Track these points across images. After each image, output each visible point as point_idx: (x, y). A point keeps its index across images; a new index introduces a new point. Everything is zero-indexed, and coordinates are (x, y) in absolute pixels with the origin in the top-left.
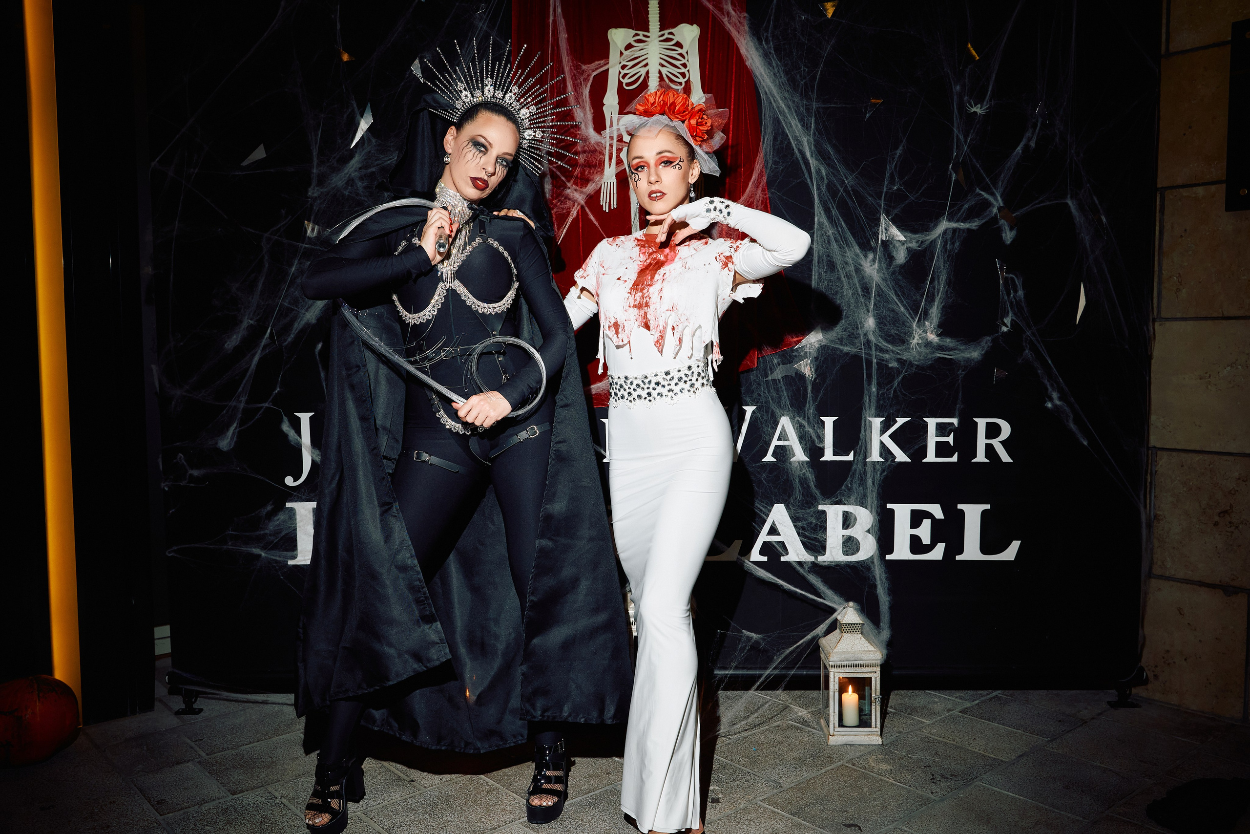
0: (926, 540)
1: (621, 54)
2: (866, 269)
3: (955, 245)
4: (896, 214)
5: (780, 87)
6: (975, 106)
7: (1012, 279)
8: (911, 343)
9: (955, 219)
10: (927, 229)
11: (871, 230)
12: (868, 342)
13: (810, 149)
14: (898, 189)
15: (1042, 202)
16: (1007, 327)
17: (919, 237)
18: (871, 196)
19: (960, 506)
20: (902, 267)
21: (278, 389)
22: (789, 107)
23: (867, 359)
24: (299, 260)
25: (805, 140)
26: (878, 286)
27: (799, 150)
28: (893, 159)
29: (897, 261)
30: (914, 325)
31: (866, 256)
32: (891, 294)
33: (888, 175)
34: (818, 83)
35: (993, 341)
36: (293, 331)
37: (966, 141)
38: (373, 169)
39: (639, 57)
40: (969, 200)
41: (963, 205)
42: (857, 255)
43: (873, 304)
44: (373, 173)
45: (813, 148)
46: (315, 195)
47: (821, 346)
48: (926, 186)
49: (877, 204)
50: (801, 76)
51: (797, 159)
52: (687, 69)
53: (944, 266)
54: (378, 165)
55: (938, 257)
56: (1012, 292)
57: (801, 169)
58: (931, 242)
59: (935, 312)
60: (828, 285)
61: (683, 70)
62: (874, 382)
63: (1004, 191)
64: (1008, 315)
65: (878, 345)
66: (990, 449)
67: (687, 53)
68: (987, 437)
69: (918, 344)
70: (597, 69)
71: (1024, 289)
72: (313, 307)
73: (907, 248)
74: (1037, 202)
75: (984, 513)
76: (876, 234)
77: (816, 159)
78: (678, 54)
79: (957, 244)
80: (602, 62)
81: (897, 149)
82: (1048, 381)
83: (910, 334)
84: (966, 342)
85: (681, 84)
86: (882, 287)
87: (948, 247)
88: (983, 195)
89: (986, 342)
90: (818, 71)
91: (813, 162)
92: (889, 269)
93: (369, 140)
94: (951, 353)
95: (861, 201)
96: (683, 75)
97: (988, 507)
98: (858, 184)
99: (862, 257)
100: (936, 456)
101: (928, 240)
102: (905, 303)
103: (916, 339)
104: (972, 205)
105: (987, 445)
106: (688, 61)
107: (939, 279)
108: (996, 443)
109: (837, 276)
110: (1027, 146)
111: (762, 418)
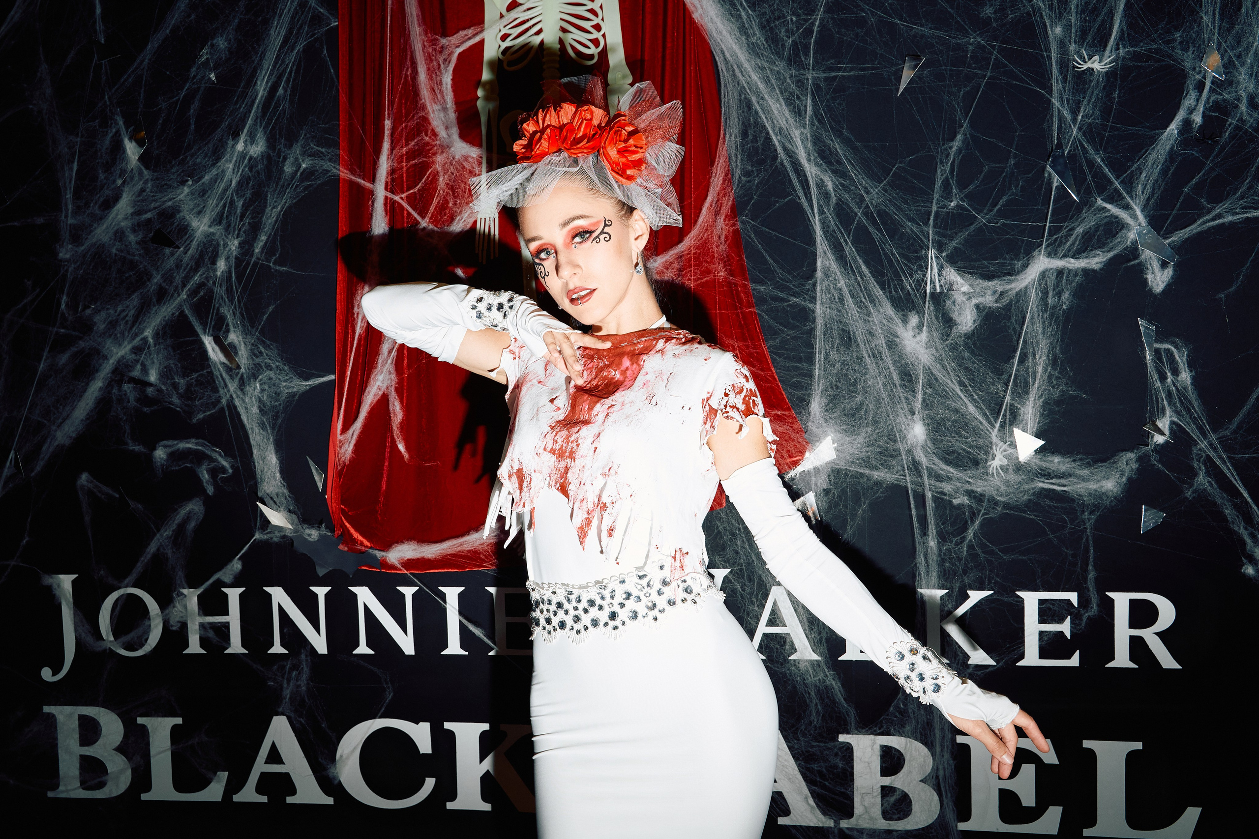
0: (1028, 799)
1: (502, 16)
2: (906, 342)
3: (1063, 298)
4: (955, 248)
5: (753, 49)
6: (1089, 59)
7: (1168, 351)
8: (990, 466)
9: (1062, 251)
10: (1011, 273)
11: (912, 276)
12: (915, 466)
13: (805, 147)
14: (958, 206)
15: (1219, 216)
16: (1162, 434)
17: (997, 285)
18: (910, 219)
19: (1087, 744)
20: (968, 336)
21: (27, 539)
22: (767, 81)
23: (915, 492)
24: (49, 352)
25: (796, 133)
26: (928, 372)
27: (785, 149)
28: (948, 155)
29: (960, 327)
30: (994, 433)
31: (905, 321)
32: (949, 382)
33: (939, 183)
34: (815, 42)
35: (1140, 459)
36: (42, 456)
37: (1074, 120)
38: (148, 215)
39: (528, 20)
40: (1085, 218)
41: (1073, 229)
42: (890, 320)
43: (920, 399)
44: (149, 221)
45: (809, 145)
46: (68, 256)
47: (832, 471)
48: (1005, 198)
49: (922, 232)
50: (787, 31)
51: (782, 164)
52: (602, 33)
53: (1043, 333)
54: (155, 208)
55: (1032, 318)
56: (1169, 374)
57: (790, 180)
58: (1018, 294)
59: (1030, 410)
60: (842, 369)
61: (596, 35)
62: (932, 530)
63: (1148, 200)
64: (1164, 414)
65: (933, 470)
66: (1138, 646)
67: (601, 7)
68: (1132, 626)
69: (1002, 467)
70: (462, 43)
71: (1191, 371)
72: (68, 422)
73: (977, 306)
74: (1208, 217)
75: (1131, 757)
76: (921, 283)
77: (818, 165)
78: (588, 11)
79: (1066, 295)
80: (470, 32)
81: (952, 139)
82: (1246, 529)
83: (987, 449)
84: (1088, 463)
85: (591, 57)
86: (935, 371)
87: (1051, 301)
88: (1109, 210)
89: (1128, 461)
90: (815, 20)
91: (811, 170)
92: (947, 340)
93: (141, 173)
94: (1063, 481)
95: (893, 229)
96: (596, 42)
97: (1139, 746)
98: (890, 201)
99: (899, 321)
100: (1040, 658)
101: (1011, 289)
102: (976, 397)
103: (997, 458)
104: (1090, 228)
105: (1133, 639)
106: (603, 19)
107: (1034, 355)
108: (1149, 635)
109: (855, 355)
110: (1187, 123)
111: (744, 590)
